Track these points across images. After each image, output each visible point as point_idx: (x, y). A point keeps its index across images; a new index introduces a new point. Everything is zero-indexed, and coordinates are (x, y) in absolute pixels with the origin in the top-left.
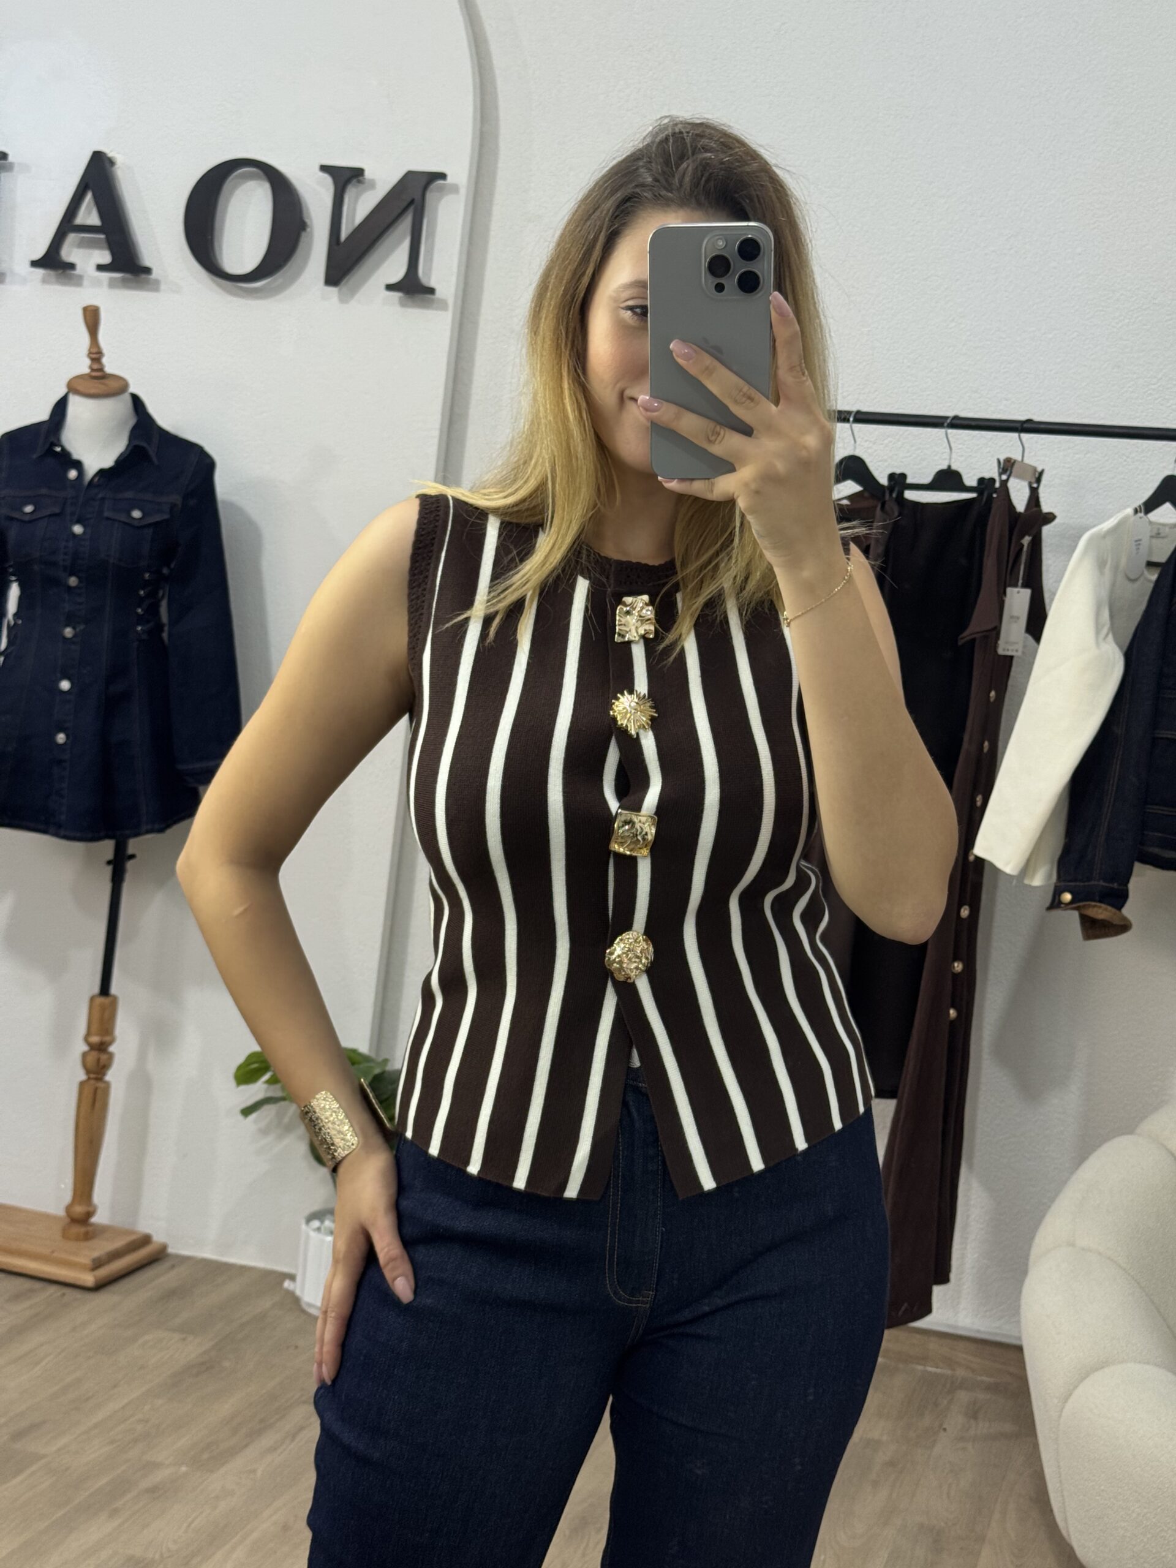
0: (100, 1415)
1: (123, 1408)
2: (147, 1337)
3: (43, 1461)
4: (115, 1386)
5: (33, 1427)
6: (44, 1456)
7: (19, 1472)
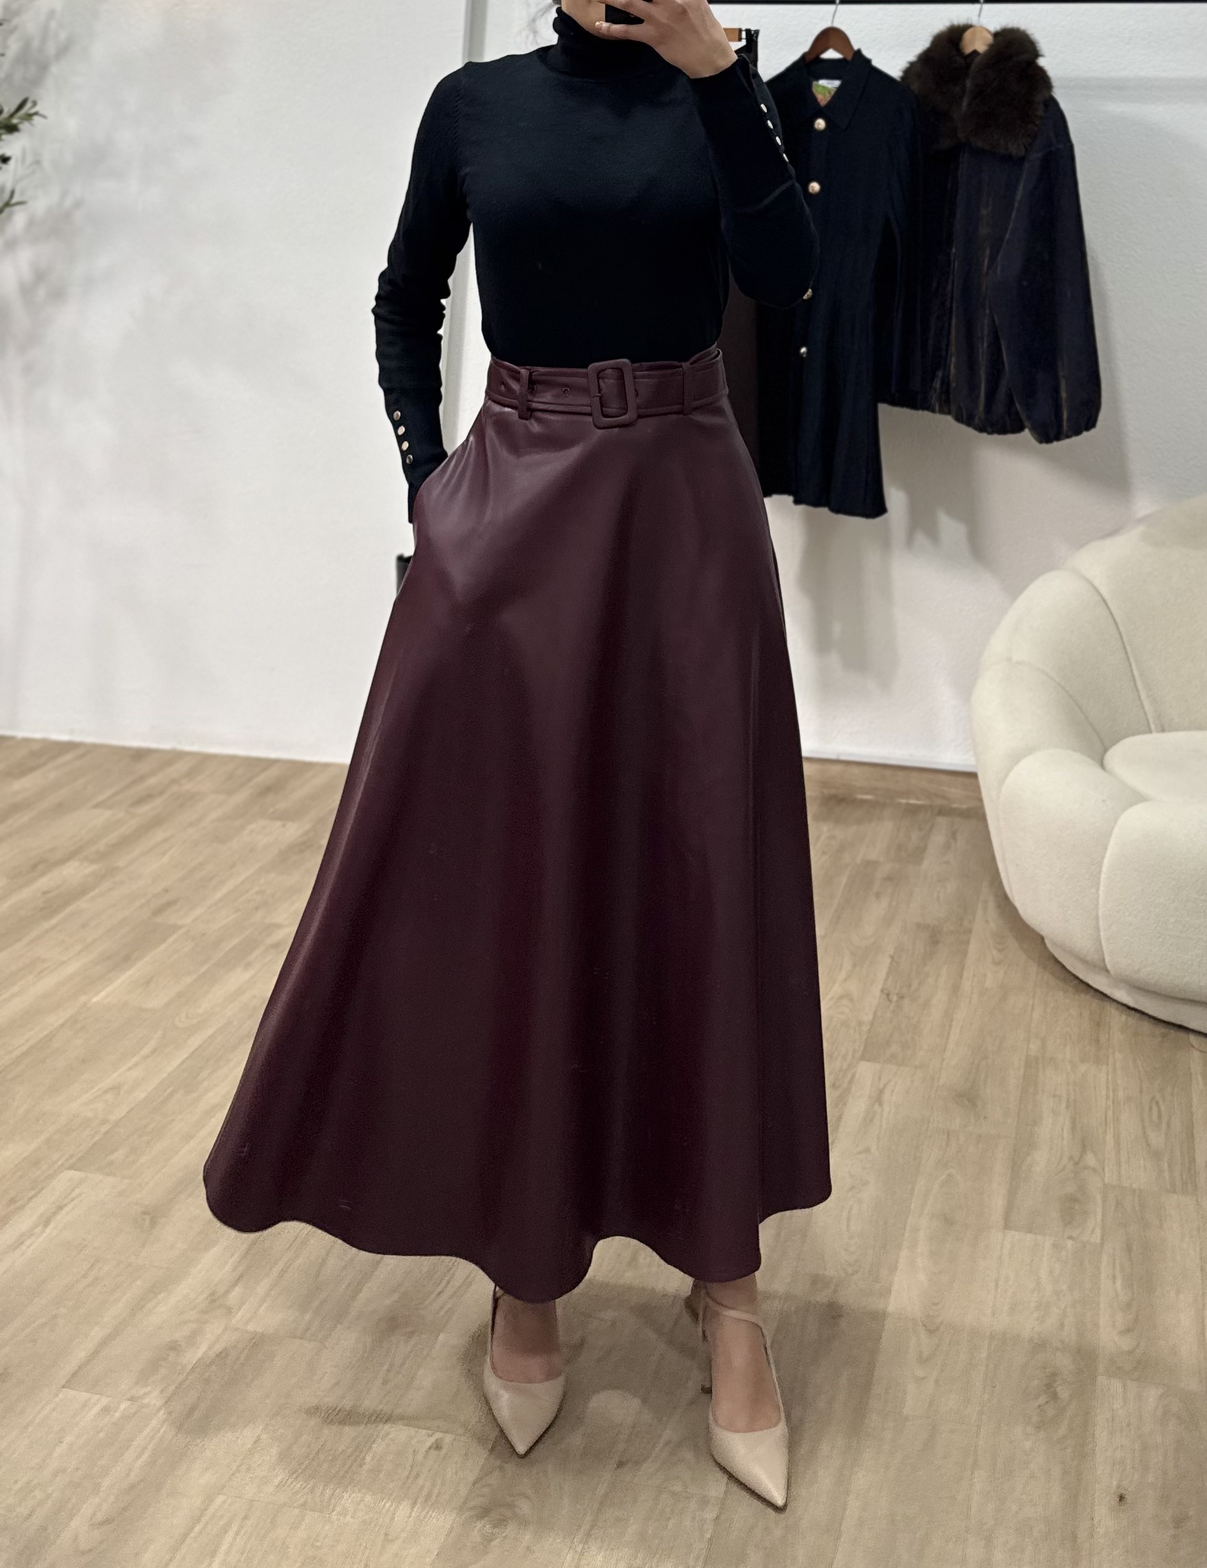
0: (224, 890)
1: (242, 883)
2: (253, 826)
3: (182, 931)
4: (232, 867)
5: (169, 904)
6: (181, 927)
7: (164, 940)
